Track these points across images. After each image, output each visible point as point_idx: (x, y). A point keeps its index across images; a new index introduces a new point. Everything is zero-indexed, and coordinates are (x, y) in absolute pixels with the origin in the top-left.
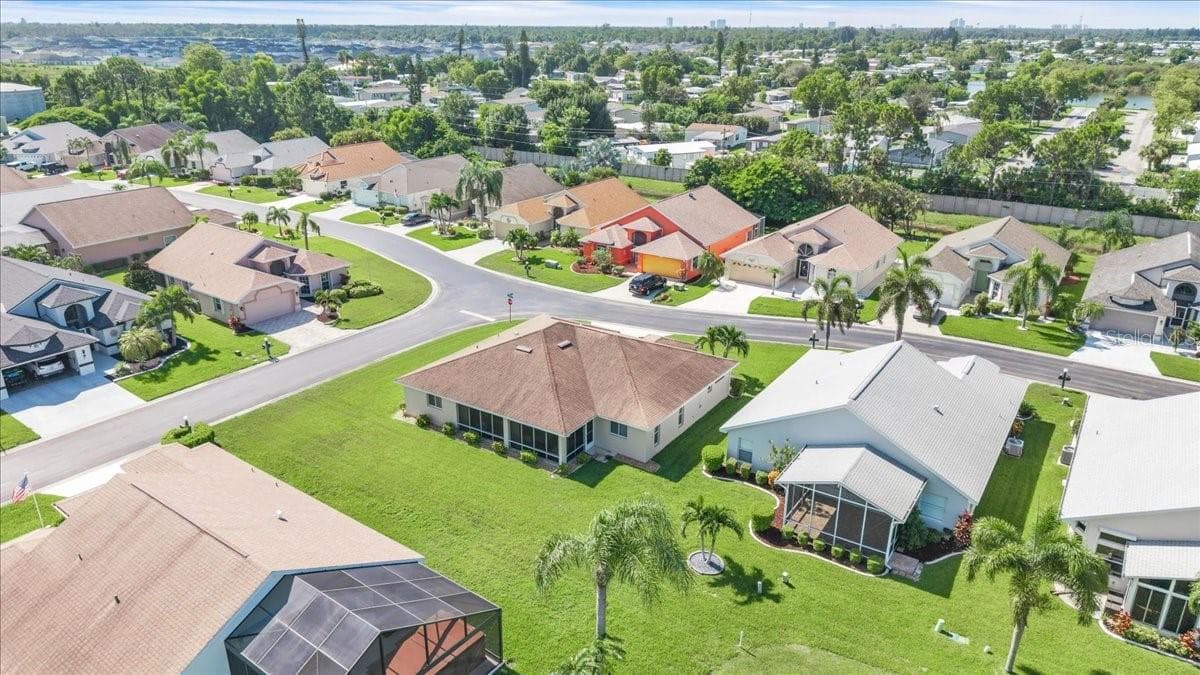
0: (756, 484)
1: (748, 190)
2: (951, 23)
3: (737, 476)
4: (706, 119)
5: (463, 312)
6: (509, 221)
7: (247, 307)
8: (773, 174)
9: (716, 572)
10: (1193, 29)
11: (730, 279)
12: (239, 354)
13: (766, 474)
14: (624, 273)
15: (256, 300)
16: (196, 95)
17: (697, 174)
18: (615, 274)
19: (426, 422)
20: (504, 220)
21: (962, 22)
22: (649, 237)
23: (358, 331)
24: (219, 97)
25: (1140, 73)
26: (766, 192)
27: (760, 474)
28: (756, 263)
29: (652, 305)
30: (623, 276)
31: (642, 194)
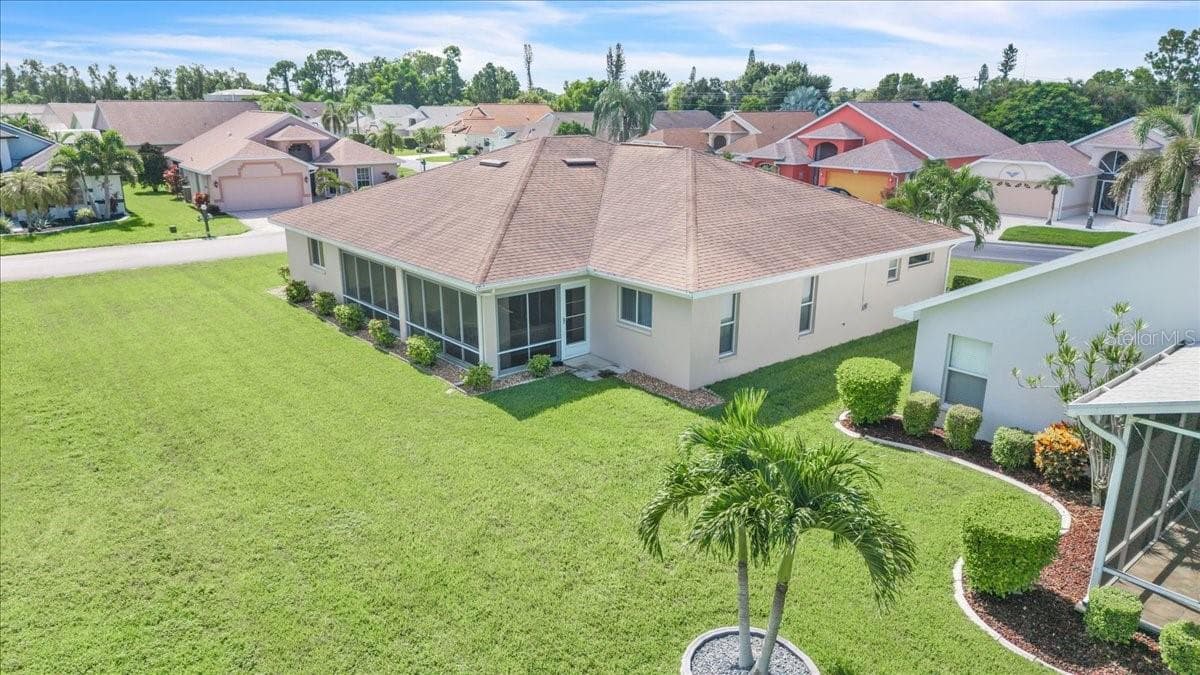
0: (992, 466)
1: (1011, 121)
3: (934, 443)
7: (226, 184)
8: (1054, 98)
12: (173, 230)
13: (1027, 438)
15: (240, 176)
16: (389, 80)
22: (841, 147)
24: (409, 84)
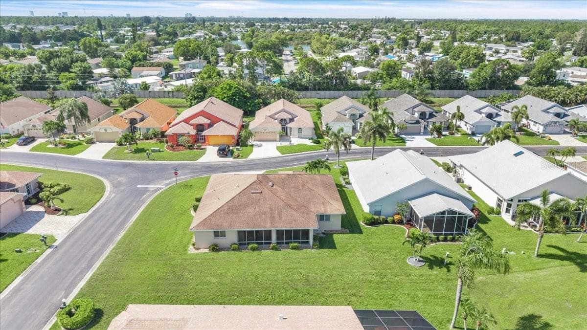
0: (389, 224)
1: (225, 97)
2: (186, 15)
3: (380, 223)
4: (138, 65)
5: (138, 186)
6: (106, 130)
8: (235, 88)
9: (424, 263)
10: (285, 18)
11: (255, 141)
12: (20, 251)
13: (392, 218)
14: (202, 147)
17: (198, 92)
18: (197, 149)
19: (215, 248)
20: (103, 131)
21: (191, 14)
22: (207, 126)
23: (87, 214)
25: (292, 36)
26: (234, 97)
27: (390, 219)
28: (267, 131)
29: (234, 160)
30: (202, 149)
31: (171, 107)
